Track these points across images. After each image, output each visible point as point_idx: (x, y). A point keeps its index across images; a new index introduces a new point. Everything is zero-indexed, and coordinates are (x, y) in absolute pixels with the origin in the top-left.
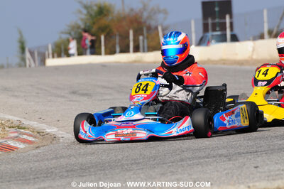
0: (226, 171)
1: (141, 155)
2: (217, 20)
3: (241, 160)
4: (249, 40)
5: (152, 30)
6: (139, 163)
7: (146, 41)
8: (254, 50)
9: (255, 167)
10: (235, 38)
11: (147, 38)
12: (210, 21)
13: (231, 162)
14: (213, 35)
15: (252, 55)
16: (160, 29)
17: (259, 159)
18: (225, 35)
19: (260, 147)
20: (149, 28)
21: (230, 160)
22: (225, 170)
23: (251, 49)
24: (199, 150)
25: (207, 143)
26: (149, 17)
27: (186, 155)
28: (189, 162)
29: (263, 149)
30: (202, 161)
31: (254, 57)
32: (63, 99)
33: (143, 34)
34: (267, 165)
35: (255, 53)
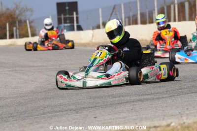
0: (74, 121)
1: (15, 111)
2: (68, 16)
3: (85, 113)
4: (90, 29)
5: (22, 23)
6: (14, 116)
7: (18, 30)
8: (93, 36)
9: (95, 118)
10: (80, 28)
11: (19, 29)
12: (62, 17)
13: (78, 114)
14: (64, 26)
15: (92, 39)
16: (28, 22)
17: (97, 112)
18: (73, 26)
19: (98, 103)
20: (20, 22)
21: (77, 113)
23: (91, 36)
24: (56, 106)
25: (62, 101)
26: (20, 14)
27: (47, 110)
28: (49, 115)
29: (100, 105)
30: (58, 114)
31: (93, 41)
33: (16, 26)
34: (103, 115)
35: (94, 38)
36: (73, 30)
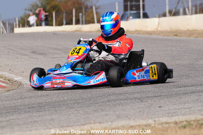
0: (139, 110)
1: (80, 97)
2: (134, 3)
3: (149, 102)
4: (156, 17)
5: (88, 9)
6: (79, 103)
8: (159, 24)
9: (159, 107)
10: (146, 16)
11: (85, 15)
12: (129, 4)
13: (143, 103)
14: (130, 13)
15: (158, 27)
16: (94, 8)
17: (162, 101)
18: (140, 13)
19: (163, 92)
20: (86, 8)
21: (142, 101)
22: (139, 108)
23: (157, 24)
24: (121, 94)
27: (112, 97)
28: (114, 103)
29: (164, 94)
30: (123, 102)
31: (159, 29)
32: (26, 57)
33: (82, 12)
34: (168, 105)
35: (160, 26)
36: (139, 17)
